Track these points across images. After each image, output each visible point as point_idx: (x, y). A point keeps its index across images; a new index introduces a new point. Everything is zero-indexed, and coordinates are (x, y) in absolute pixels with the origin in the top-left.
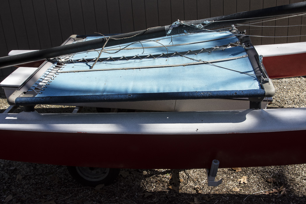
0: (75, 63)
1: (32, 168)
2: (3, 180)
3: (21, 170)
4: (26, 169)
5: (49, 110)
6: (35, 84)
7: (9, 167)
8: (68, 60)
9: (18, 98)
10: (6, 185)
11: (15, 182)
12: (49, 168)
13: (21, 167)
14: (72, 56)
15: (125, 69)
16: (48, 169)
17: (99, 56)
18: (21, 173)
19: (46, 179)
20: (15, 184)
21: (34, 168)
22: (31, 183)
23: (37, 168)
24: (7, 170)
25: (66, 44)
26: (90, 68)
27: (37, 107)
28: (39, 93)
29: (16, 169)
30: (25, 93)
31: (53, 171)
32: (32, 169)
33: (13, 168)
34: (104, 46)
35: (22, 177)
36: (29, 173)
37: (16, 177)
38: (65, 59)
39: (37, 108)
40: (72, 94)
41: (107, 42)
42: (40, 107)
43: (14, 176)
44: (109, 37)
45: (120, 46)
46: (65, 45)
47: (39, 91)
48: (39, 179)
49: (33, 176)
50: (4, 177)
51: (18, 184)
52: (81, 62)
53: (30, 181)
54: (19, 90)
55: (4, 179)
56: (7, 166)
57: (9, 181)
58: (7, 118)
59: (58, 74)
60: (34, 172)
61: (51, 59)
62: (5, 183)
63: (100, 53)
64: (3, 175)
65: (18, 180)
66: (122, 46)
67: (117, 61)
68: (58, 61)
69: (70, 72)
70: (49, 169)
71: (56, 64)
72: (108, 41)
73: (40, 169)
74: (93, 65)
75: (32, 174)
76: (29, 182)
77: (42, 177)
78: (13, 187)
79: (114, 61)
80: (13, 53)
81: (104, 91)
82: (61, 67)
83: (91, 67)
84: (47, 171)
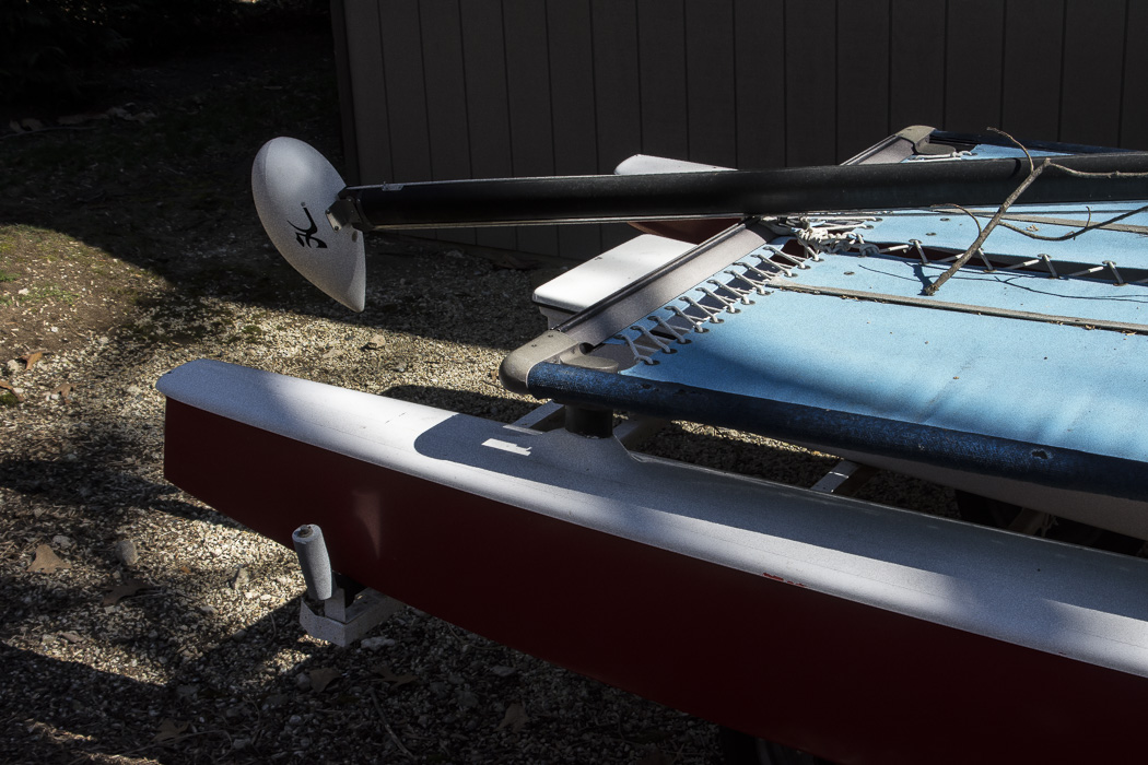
0: (868, 255)
1: (584, 693)
2: (446, 714)
3: (536, 688)
4: (556, 688)
5: (749, 450)
6: (648, 319)
7: (492, 664)
8: (844, 236)
9: (545, 363)
10: (452, 736)
11: (492, 731)
12: (653, 712)
13: (539, 674)
14: (870, 223)
15: (1083, 326)
16: (650, 714)
17: (978, 243)
18: (528, 703)
19: (626, 755)
20: (487, 741)
21: (590, 693)
22: (556, 759)
23: (605, 698)
24: (480, 672)
25: (868, 162)
26: (924, 293)
28: (646, 363)
29: (514, 679)
30: (587, 348)
31: (669, 728)
32: (582, 698)
33: (505, 668)
34: (1014, 197)
35: (526, 719)
36: (562, 712)
37: (504, 713)
38: (830, 232)
39: (701, 435)
40: (781, 396)
41: (1031, 179)
43: (499, 706)
44: (1048, 157)
45: (1089, 212)
46: (864, 163)
47: (648, 353)
48: (593, 750)
49: (576, 728)
50: (453, 701)
51: (499, 746)
52: (898, 255)
53: (555, 746)
54: (564, 331)
55: (454, 708)
56: (486, 656)
57: (468, 720)
58: (491, 443)
59: (767, 293)
60: (584, 710)
61: (768, 219)
62: (451, 728)
63: (987, 227)
64: (452, 690)
65: (508, 727)
66: (1101, 211)
67: (1066, 279)
68: (794, 235)
69: (822, 293)
70: (652, 717)
71: (778, 248)
72: (1038, 179)
73: (615, 708)
74: (942, 278)
75: (575, 720)
76: (548, 750)
77: (610, 740)
78: (476, 752)
79: (1050, 277)
80: (637, 166)
81: (933, 411)
82: (794, 264)
83: (928, 287)
84: (641, 720)
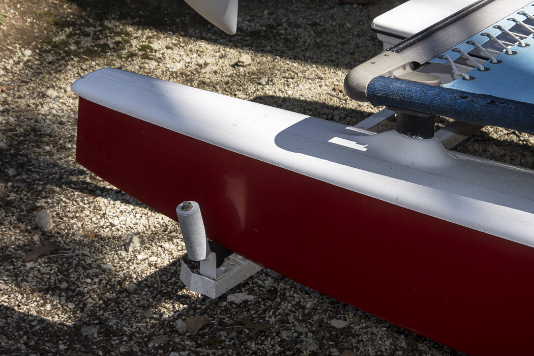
1: (404, 344)
3: (365, 338)
4: (381, 339)
6: (468, 43)
7: (331, 318)
9: (381, 77)
18: (358, 349)
21: (408, 344)
24: (321, 323)
27: (506, 137)
28: (464, 79)
29: (347, 330)
30: (415, 66)
32: (402, 348)
33: (340, 321)
39: (505, 141)
42: (514, 138)
43: (335, 352)
50: (299, 346)
54: (397, 52)
56: (326, 311)
58: (336, 140)
64: (298, 337)
